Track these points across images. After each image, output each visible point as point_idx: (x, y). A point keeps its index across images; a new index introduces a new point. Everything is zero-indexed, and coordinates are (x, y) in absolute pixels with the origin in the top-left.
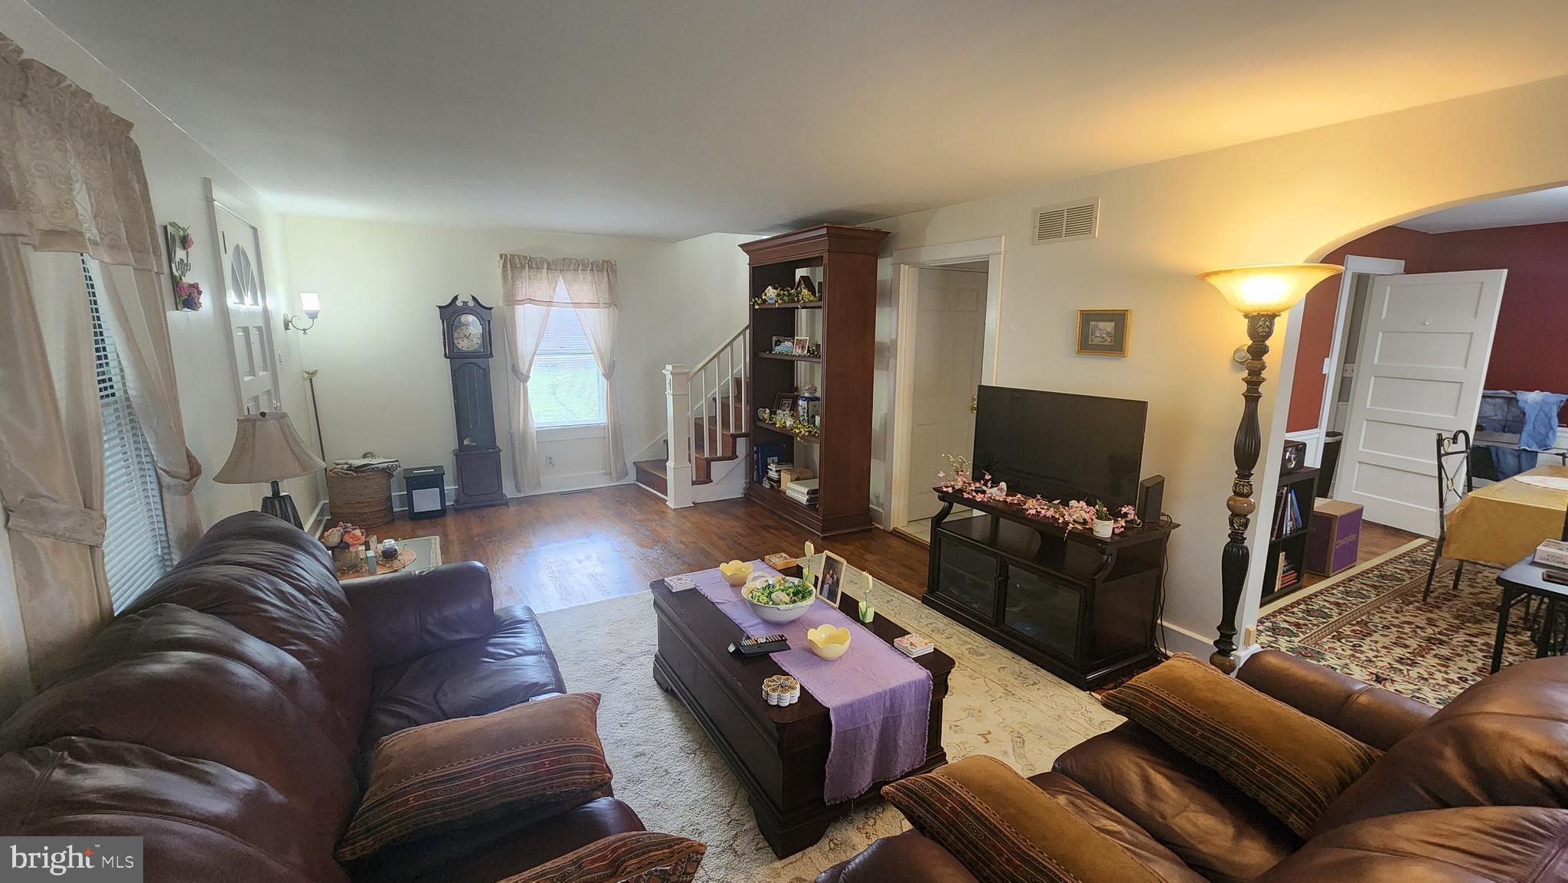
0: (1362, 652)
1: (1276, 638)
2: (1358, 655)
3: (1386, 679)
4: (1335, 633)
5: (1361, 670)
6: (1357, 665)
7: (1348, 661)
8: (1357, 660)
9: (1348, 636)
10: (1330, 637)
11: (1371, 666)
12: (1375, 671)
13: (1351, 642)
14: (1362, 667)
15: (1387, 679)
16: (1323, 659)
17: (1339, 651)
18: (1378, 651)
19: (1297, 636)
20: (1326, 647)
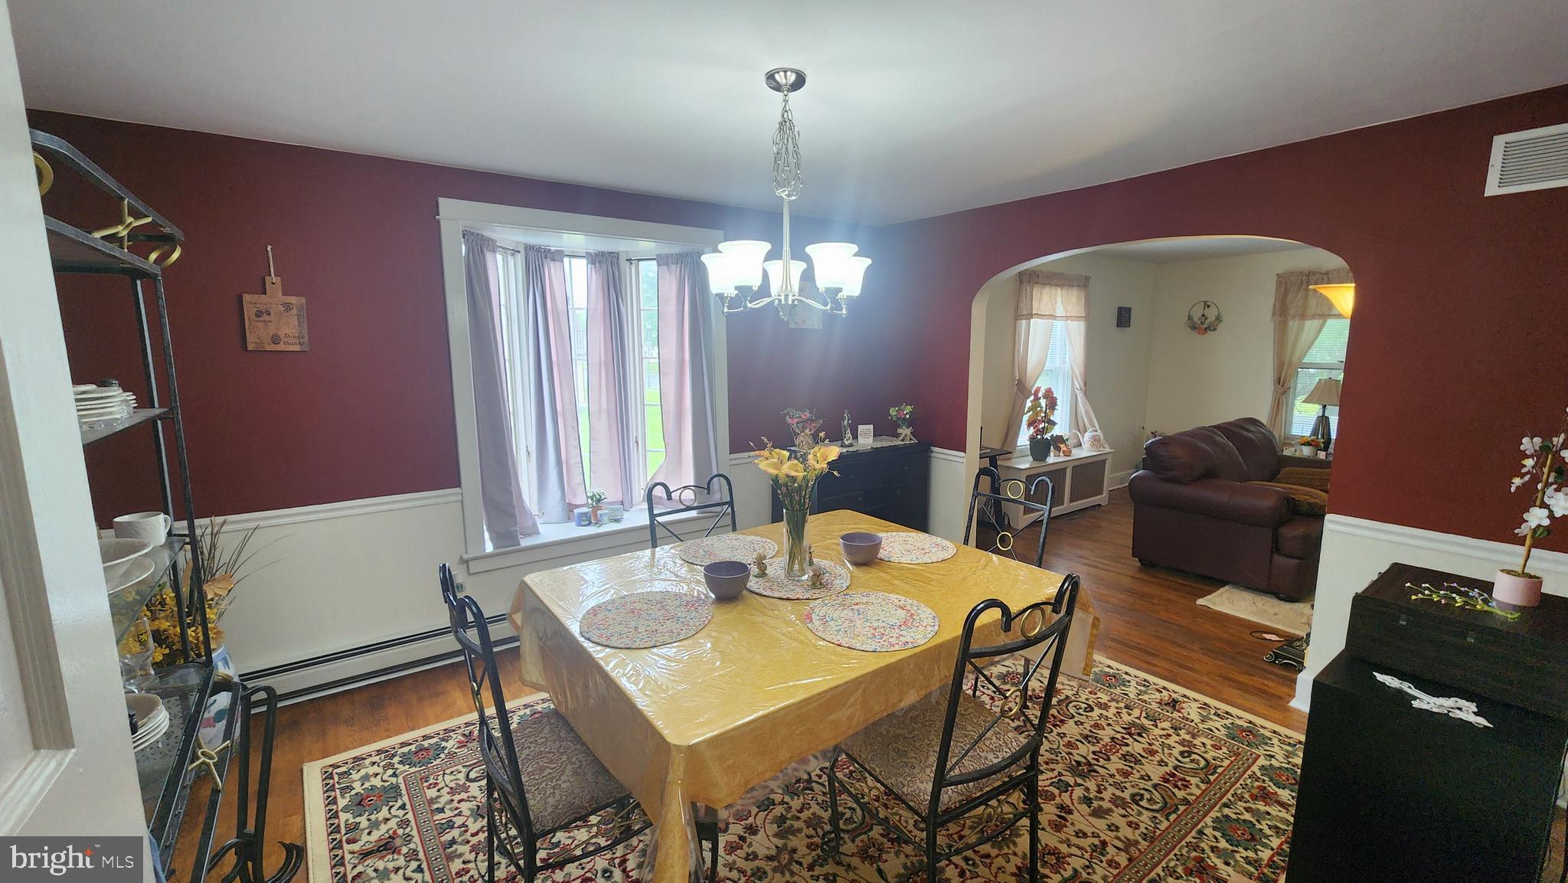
0: (1182, 743)
1: (1289, 763)
2: (1188, 737)
3: (1167, 704)
4: (1212, 778)
5: (1189, 714)
6: (1192, 721)
7: (1201, 726)
8: (1191, 730)
9: (1194, 772)
10: (1220, 770)
11: (1177, 720)
12: (1176, 715)
13: (1192, 761)
14: (1187, 719)
15: (1165, 704)
16: (1229, 728)
17: (1208, 742)
18: (1163, 745)
19: (1262, 768)
20: (1225, 750)
